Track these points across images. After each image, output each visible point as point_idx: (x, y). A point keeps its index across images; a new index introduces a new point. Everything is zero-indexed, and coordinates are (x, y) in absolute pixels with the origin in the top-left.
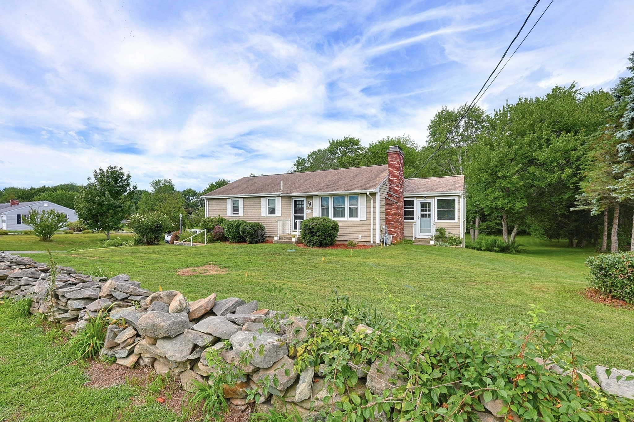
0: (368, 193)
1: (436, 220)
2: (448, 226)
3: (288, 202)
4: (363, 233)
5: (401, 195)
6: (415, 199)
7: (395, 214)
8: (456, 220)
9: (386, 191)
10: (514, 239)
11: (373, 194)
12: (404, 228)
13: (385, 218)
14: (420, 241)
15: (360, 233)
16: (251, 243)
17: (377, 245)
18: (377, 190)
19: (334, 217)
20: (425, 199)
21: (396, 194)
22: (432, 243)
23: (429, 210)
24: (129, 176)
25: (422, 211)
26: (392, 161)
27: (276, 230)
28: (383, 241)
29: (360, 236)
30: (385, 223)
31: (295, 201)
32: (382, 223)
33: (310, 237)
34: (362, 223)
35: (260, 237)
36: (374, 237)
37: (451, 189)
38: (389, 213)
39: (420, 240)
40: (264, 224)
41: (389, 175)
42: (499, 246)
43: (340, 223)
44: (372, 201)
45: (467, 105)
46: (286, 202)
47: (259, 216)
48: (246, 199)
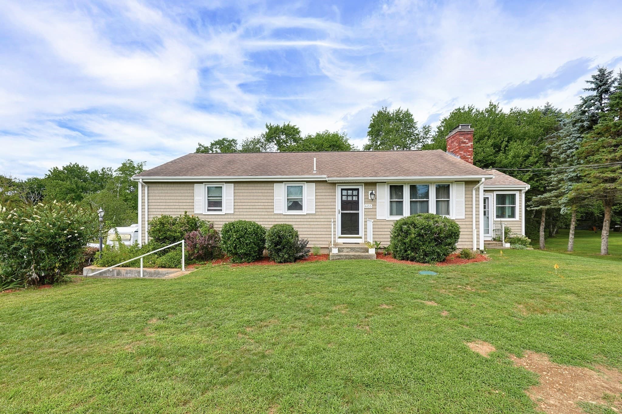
0: (483, 180)
1: (495, 219)
8: (517, 218)
22: (508, 245)
31: (344, 190)
44: (474, 192)
46: (324, 191)
47: (272, 213)
48: (239, 185)
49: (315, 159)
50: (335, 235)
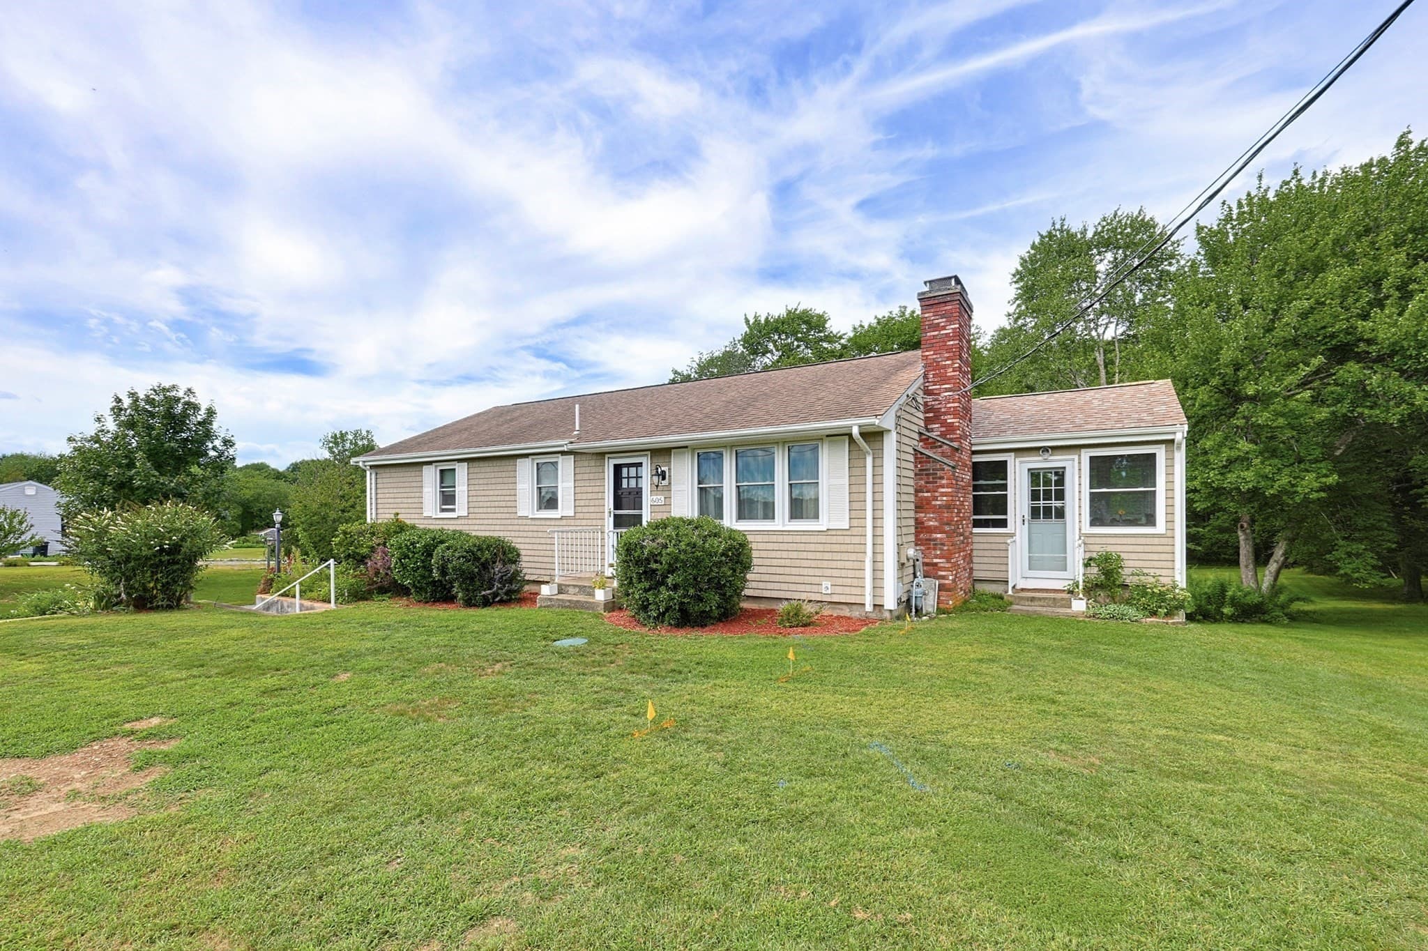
0: (855, 431)
1: (1087, 529)
2: (1131, 548)
3: (594, 470)
4: (835, 573)
5: (966, 444)
6: (1009, 458)
7: (948, 507)
8: (1161, 527)
9: (916, 428)
10: (1276, 578)
11: (874, 436)
12: (975, 553)
13: (912, 522)
14: (1033, 599)
15: (828, 573)
16: (469, 603)
17: (887, 615)
18: (888, 422)
19: (741, 516)
20: (1046, 456)
21: (951, 440)
22: (1079, 605)
23: (1060, 495)
24: (211, 412)
25: (1035, 496)
26: (937, 327)
27: (550, 560)
28: (909, 600)
29: (826, 583)
30: (912, 538)
31: (618, 468)
32: (905, 539)
33: (646, 591)
34: (834, 539)
35: (497, 585)
36: (877, 587)
37: (1141, 420)
38: (929, 503)
39: (1033, 596)
40: (519, 543)
41: (925, 376)
42: (1234, 602)
43: (759, 538)
44: (869, 460)
45: (1119, 213)
46: (588, 470)
47: (512, 516)
48: (476, 464)
49: (577, 406)
50: (603, 559)
